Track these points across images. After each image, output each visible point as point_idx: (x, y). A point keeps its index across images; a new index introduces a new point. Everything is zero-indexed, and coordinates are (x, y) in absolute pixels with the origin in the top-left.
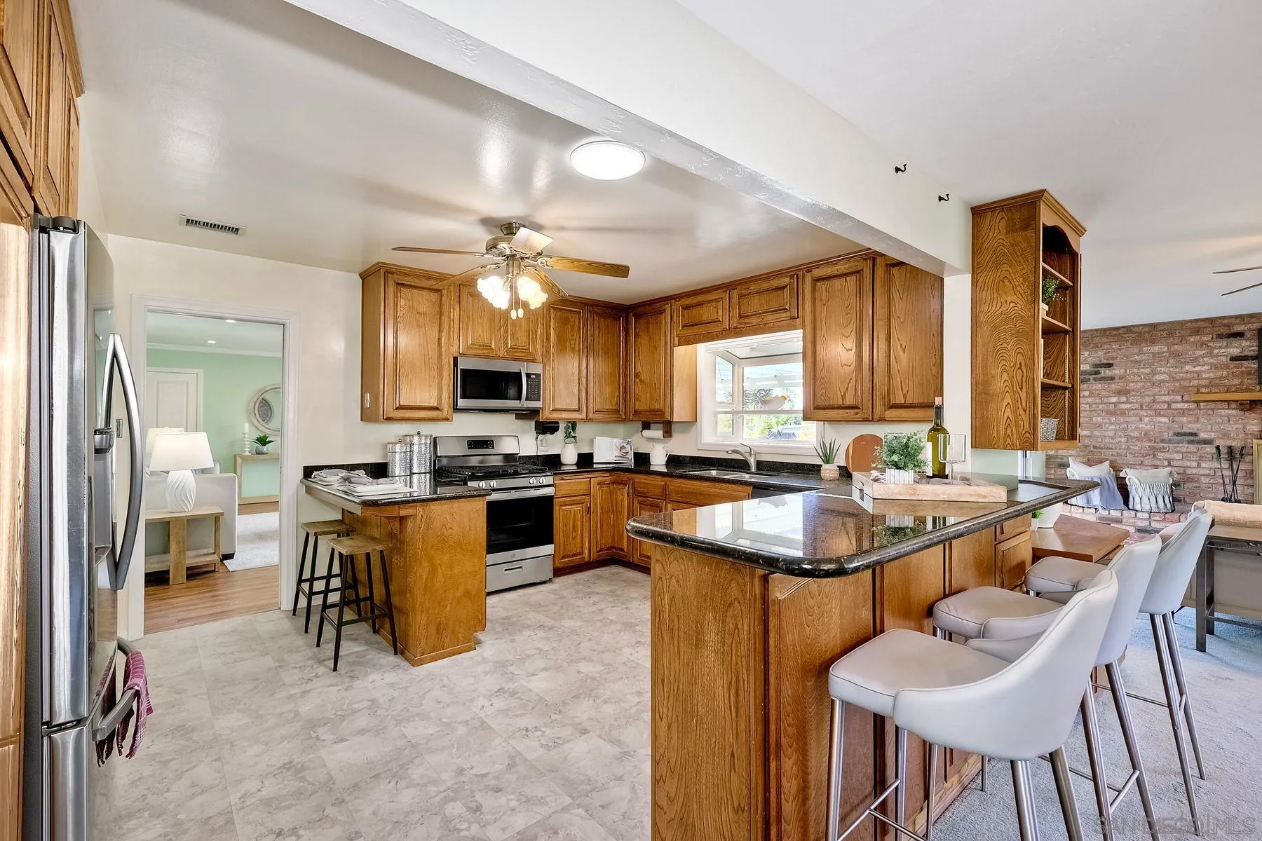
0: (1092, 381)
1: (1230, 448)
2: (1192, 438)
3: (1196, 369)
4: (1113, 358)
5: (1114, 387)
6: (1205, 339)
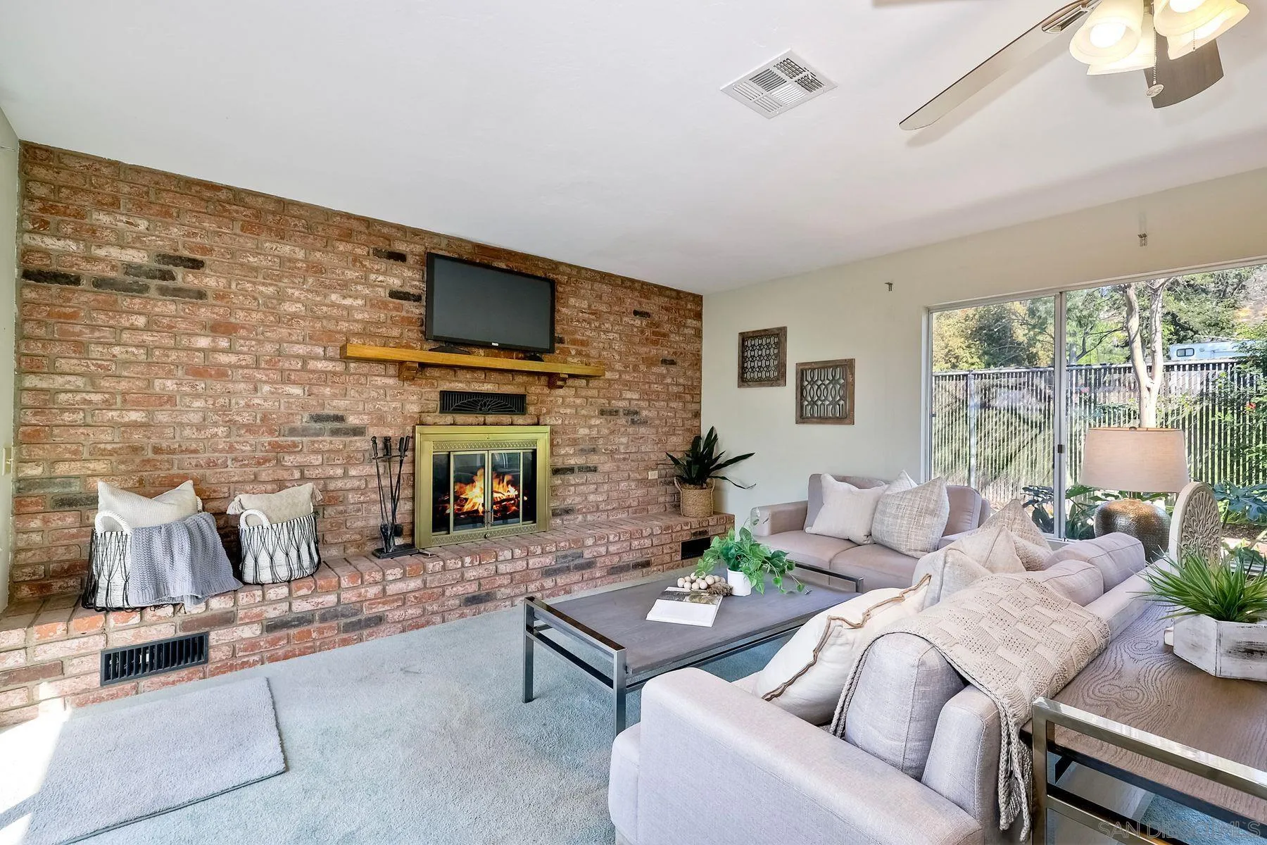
0: (153, 293)
1: (387, 440)
2: (337, 425)
3: (346, 302)
4: (204, 250)
5: (204, 313)
6: (358, 251)
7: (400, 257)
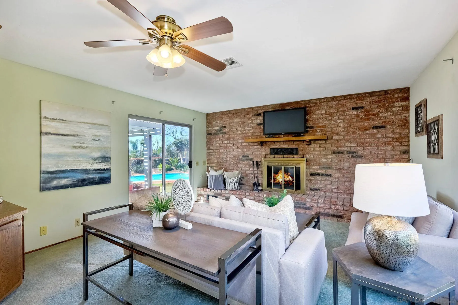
0: (220, 134)
1: (257, 162)
2: (247, 158)
3: (248, 129)
4: (226, 124)
5: (226, 136)
6: (251, 116)
7: (260, 115)
